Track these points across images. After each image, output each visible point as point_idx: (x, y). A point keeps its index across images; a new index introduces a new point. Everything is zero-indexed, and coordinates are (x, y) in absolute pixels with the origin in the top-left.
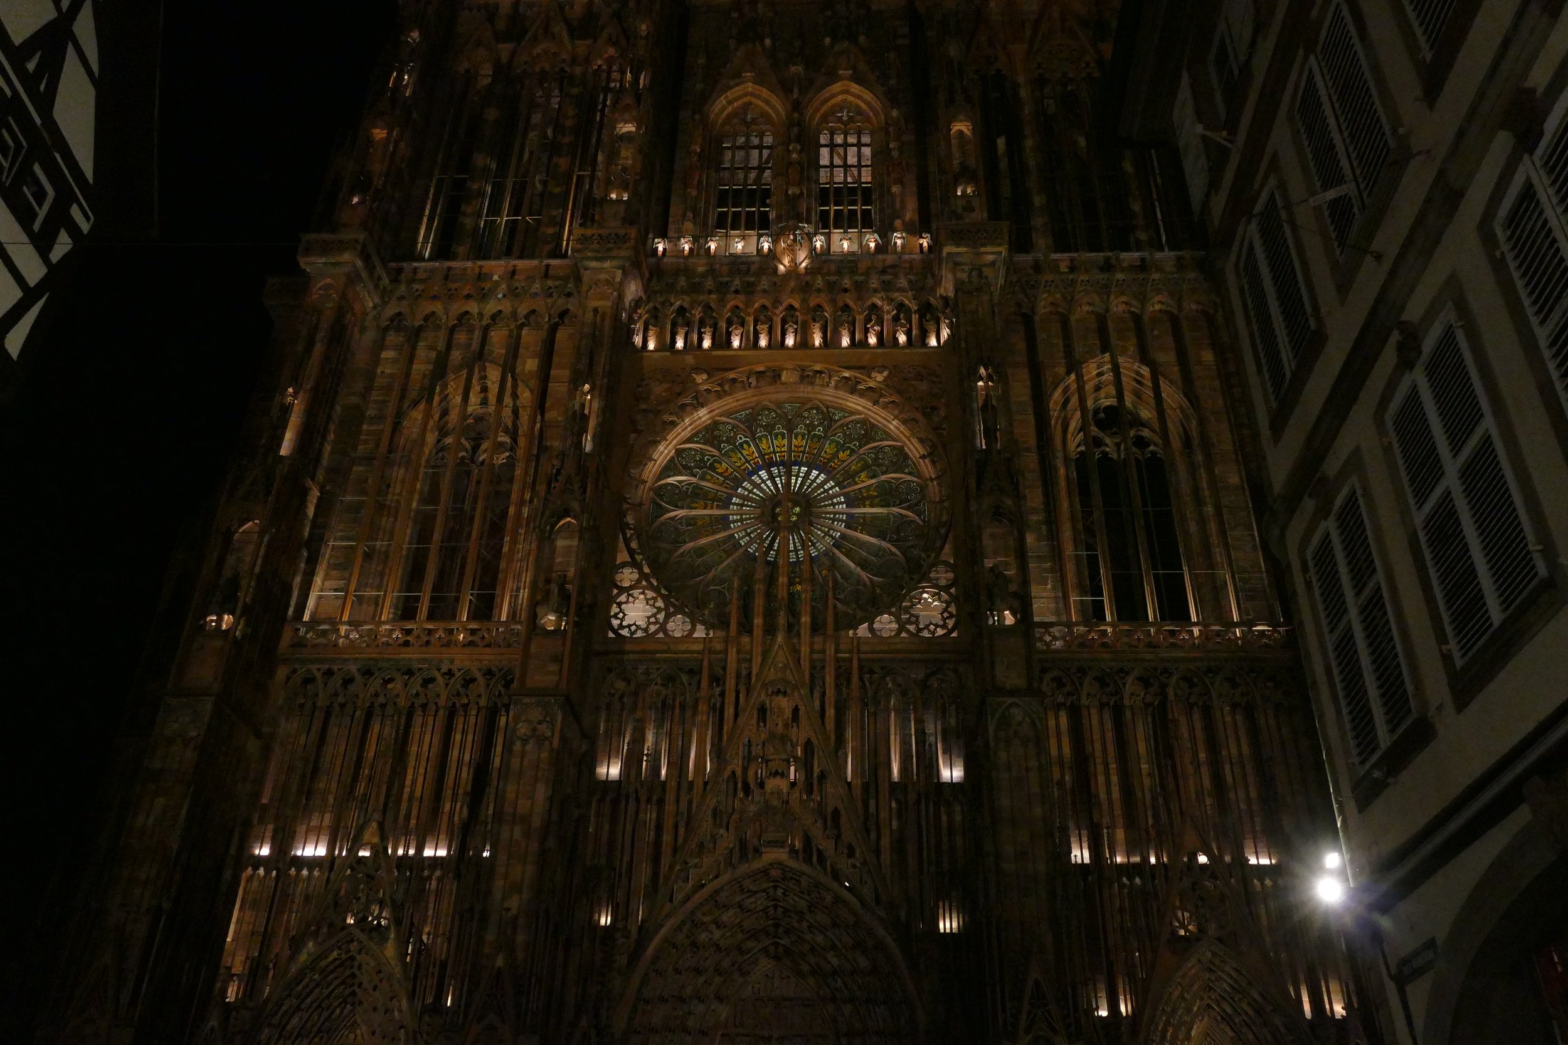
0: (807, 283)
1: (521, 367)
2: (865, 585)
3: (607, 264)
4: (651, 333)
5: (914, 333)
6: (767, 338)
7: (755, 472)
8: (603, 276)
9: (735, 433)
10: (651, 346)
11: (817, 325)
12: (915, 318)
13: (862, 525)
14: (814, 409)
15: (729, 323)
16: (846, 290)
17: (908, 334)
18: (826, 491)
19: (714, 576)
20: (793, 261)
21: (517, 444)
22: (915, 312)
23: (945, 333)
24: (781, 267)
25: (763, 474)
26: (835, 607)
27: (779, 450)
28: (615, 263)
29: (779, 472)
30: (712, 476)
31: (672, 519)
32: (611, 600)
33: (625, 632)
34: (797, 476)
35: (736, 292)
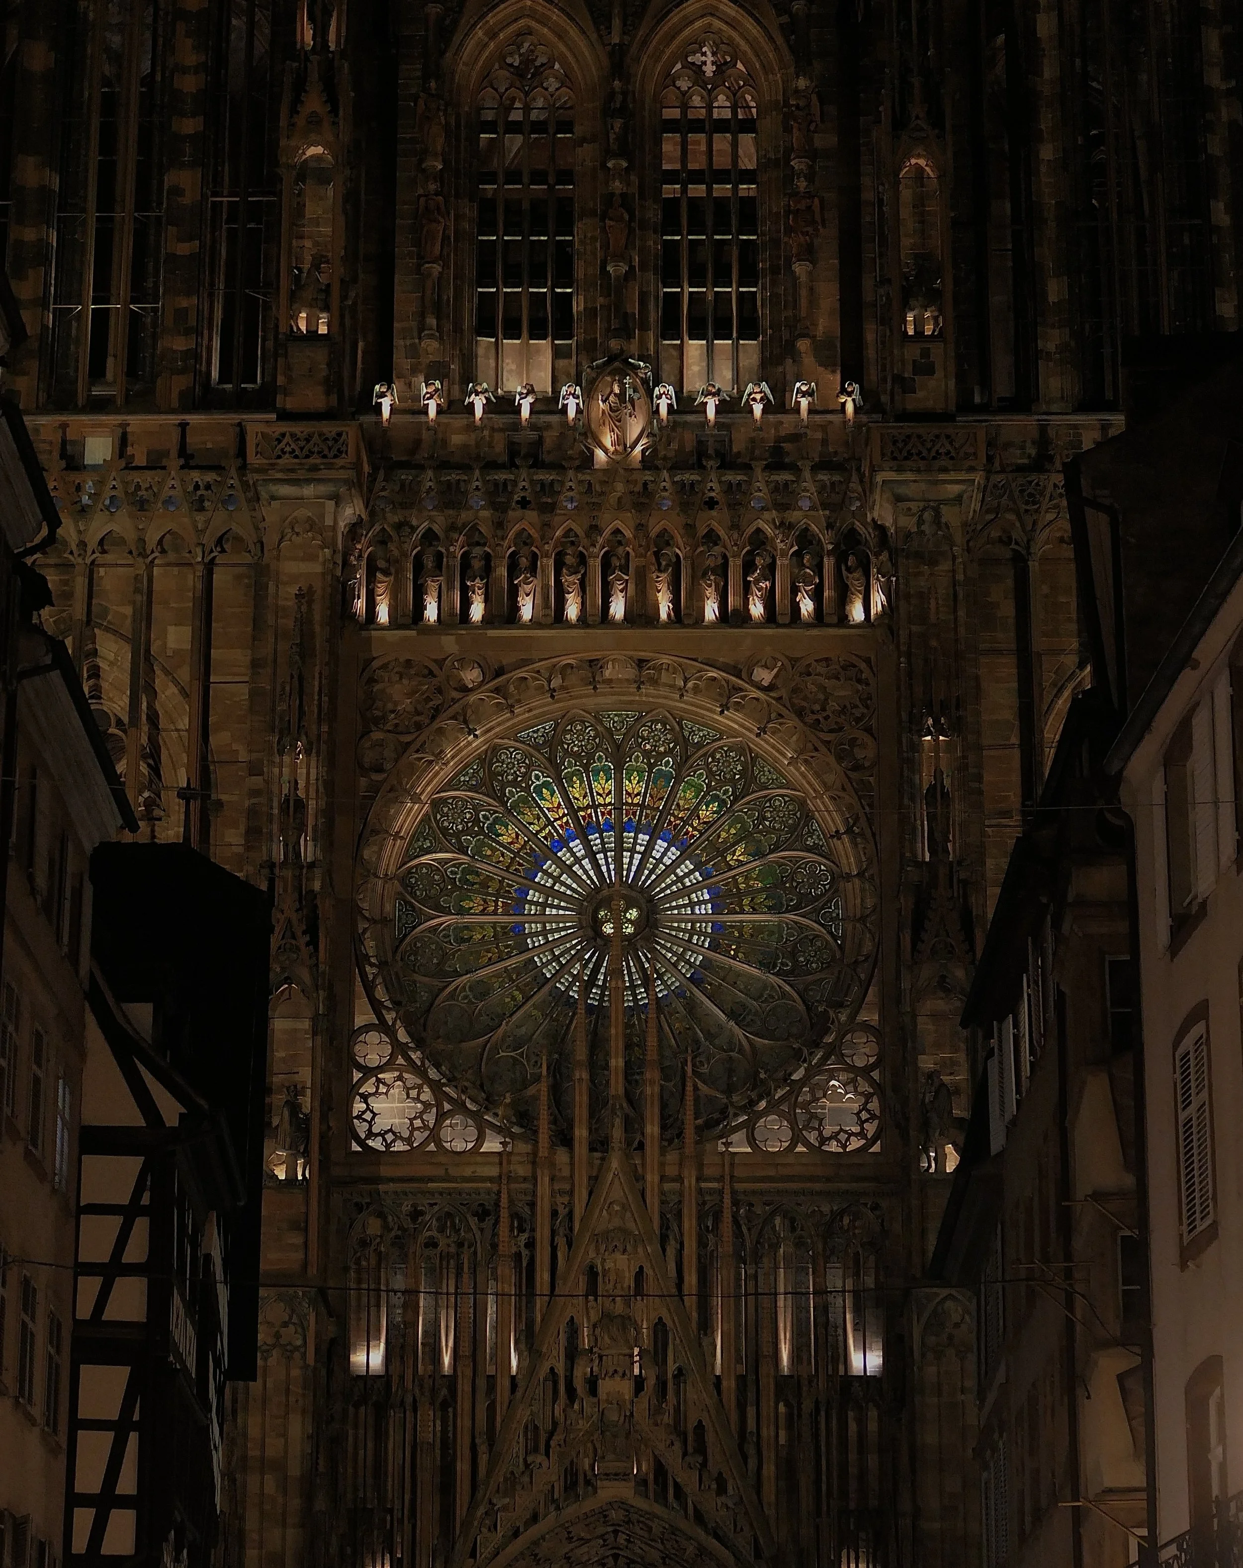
0: (645, 484)
1: (158, 642)
2: (741, 1051)
3: (308, 491)
4: (381, 588)
5: (826, 594)
6: (579, 600)
7: (563, 843)
8: (303, 513)
9: (528, 767)
10: (383, 614)
11: (664, 576)
12: (828, 563)
13: (739, 941)
14: (657, 722)
15: (513, 569)
16: (711, 504)
17: (817, 596)
18: (680, 879)
19: (505, 1032)
20: (620, 441)
21: (159, 777)
22: (830, 553)
23: (878, 600)
24: (600, 454)
25: (576, 845)
26: (696, 1088)
27: (601, 801)
28: (322, 489)
29: (603, 843)
30: (494, 850)
31: (434, 929)
32: (352, 1090)
33: (376, 1144)
34: (633, 851)
35: (524, 504)
